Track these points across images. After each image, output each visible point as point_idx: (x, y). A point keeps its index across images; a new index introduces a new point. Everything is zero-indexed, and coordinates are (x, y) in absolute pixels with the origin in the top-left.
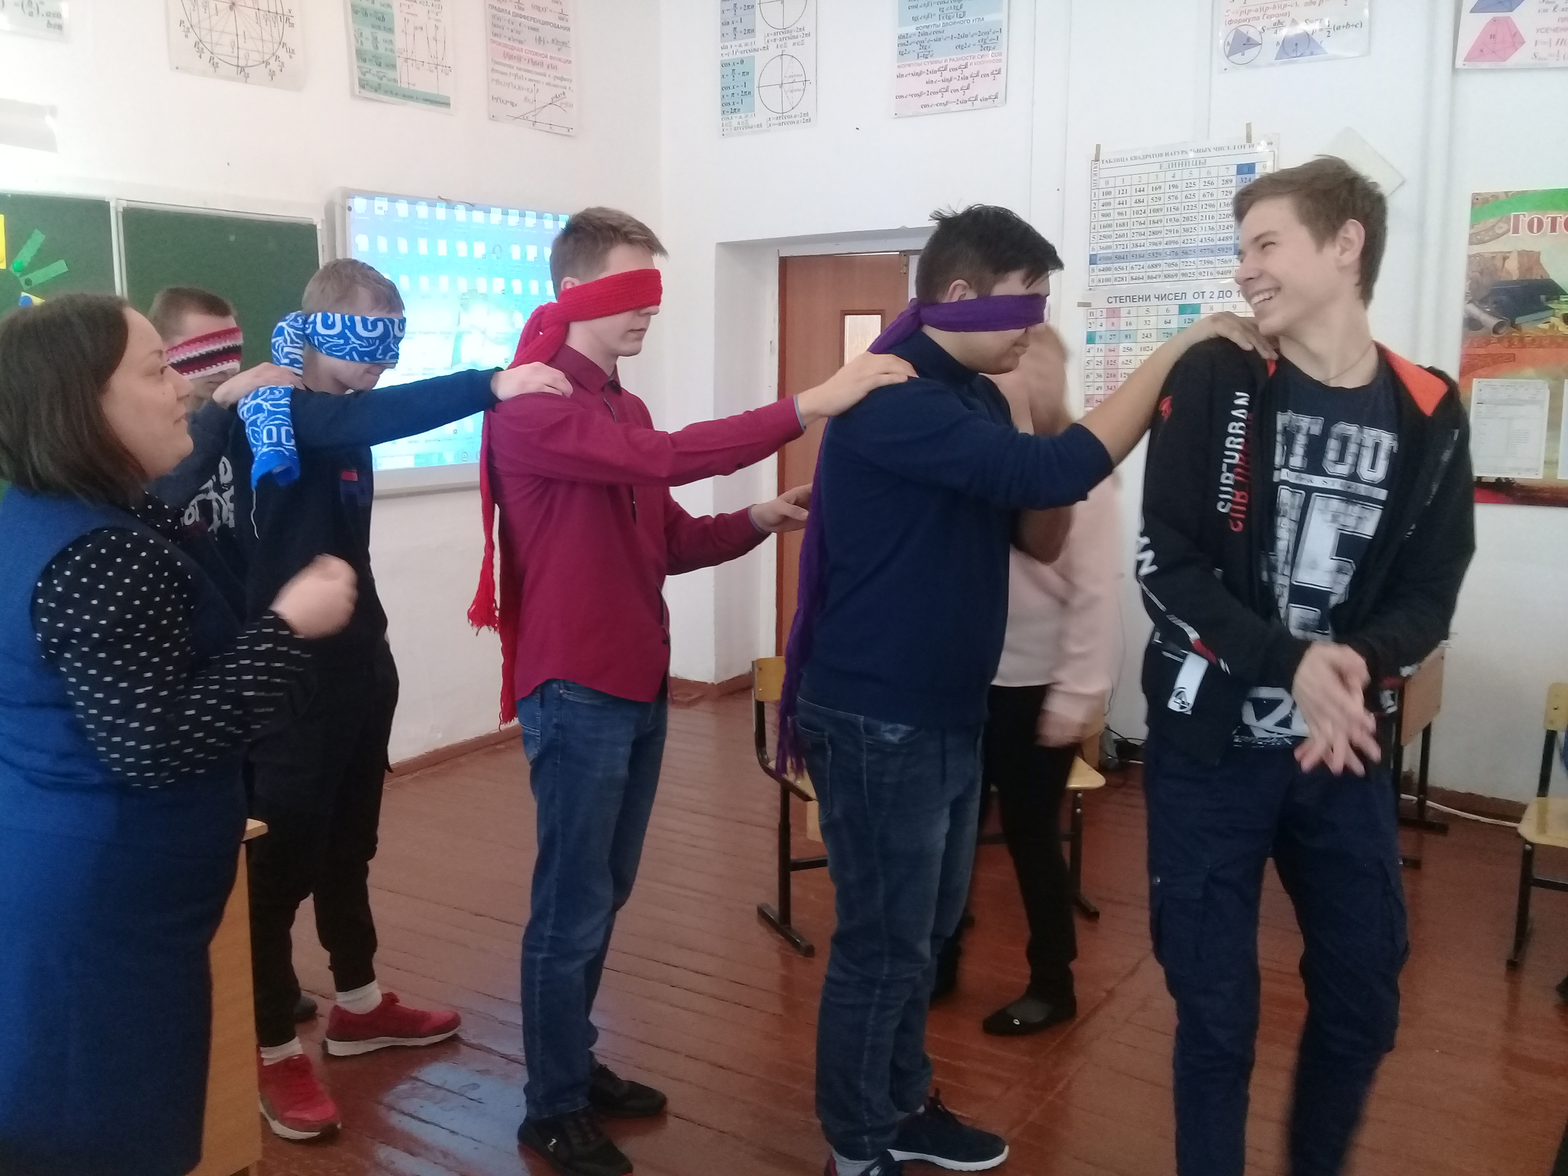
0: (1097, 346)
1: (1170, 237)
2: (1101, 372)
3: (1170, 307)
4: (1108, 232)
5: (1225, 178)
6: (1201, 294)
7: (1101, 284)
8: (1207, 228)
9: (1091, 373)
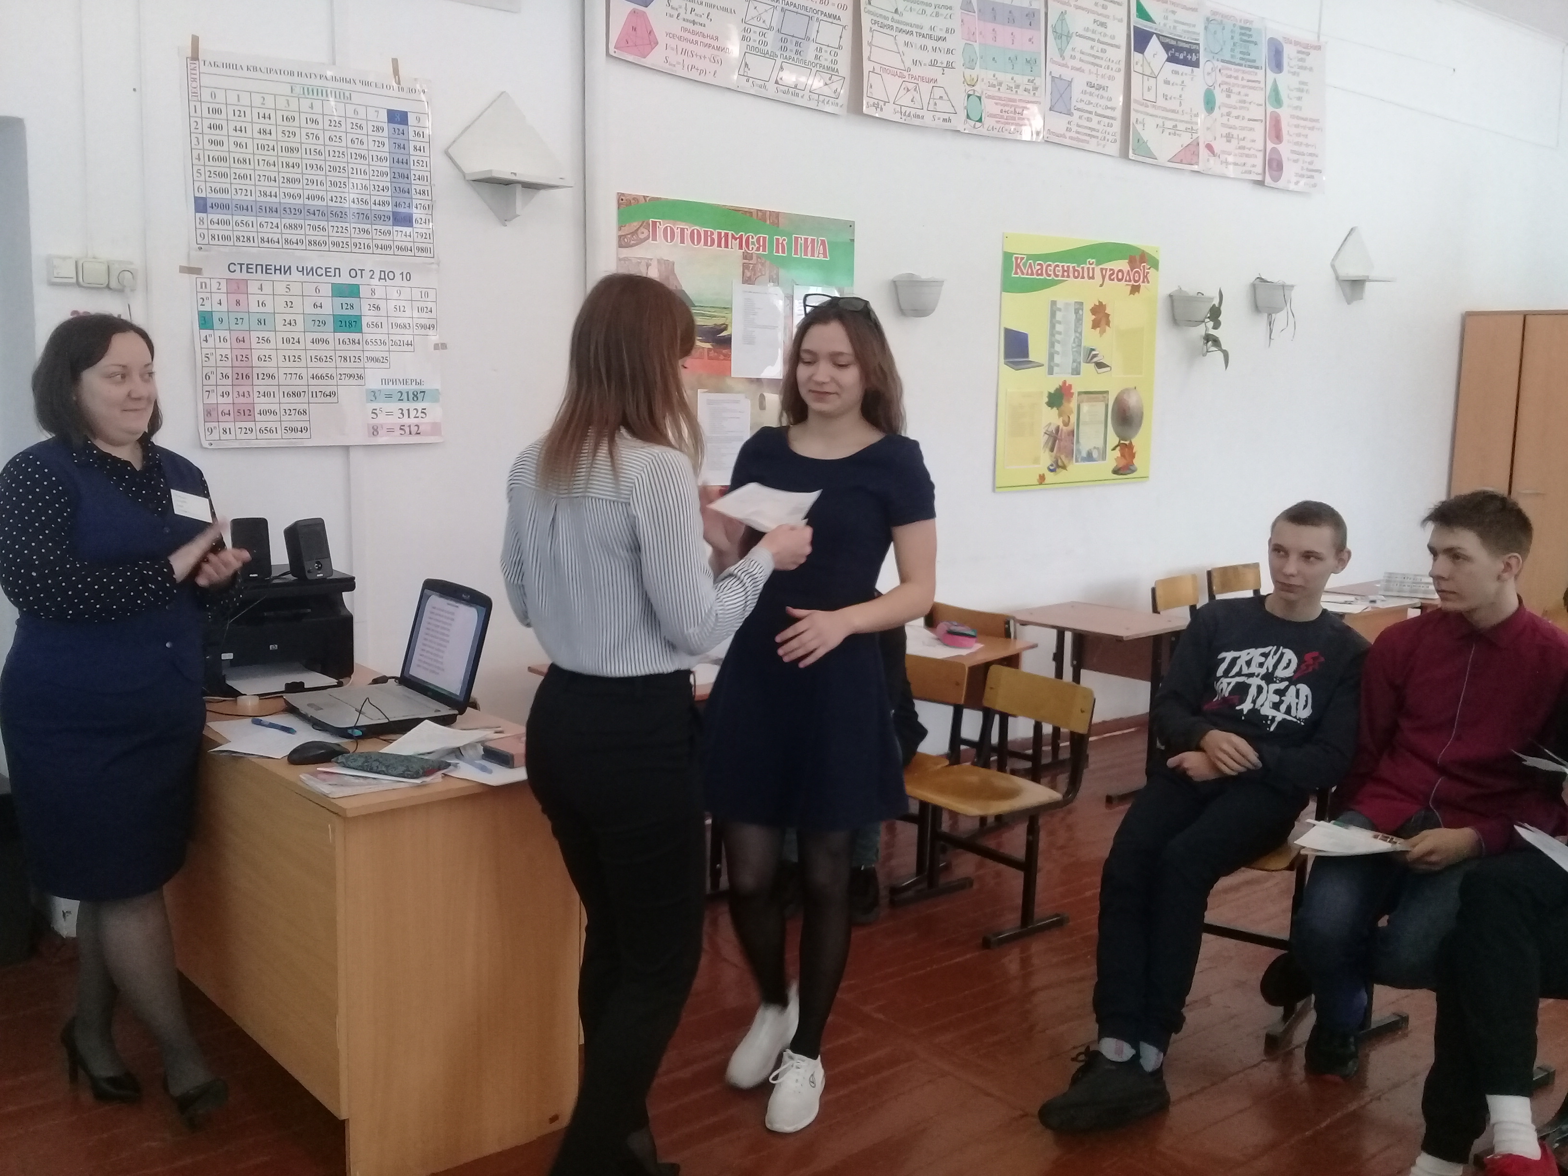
0: (218, 333)
1: (313, 190)
2: (228, 371)
3: (321, 287)
4: (222, 167)
5: (376, 124)
6: (359, 272)
7: (216, 242)
8: (360, 186)
9: (212, 373)
